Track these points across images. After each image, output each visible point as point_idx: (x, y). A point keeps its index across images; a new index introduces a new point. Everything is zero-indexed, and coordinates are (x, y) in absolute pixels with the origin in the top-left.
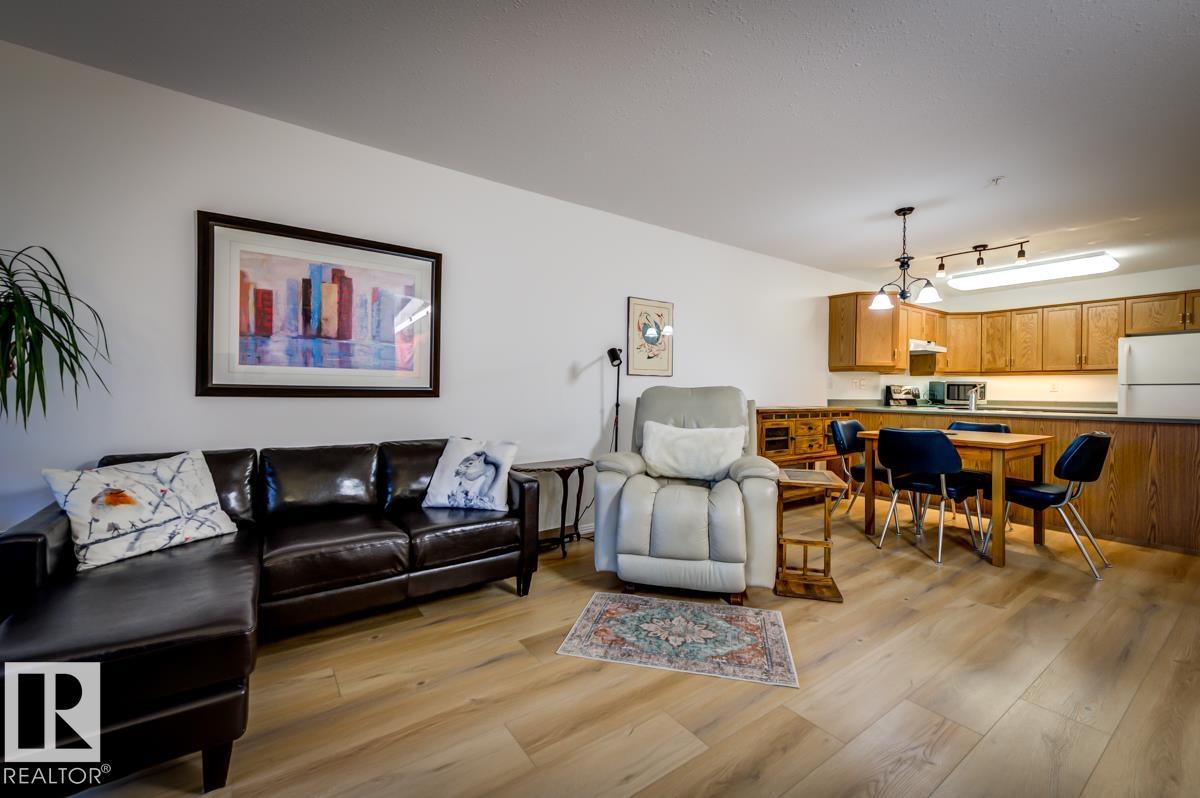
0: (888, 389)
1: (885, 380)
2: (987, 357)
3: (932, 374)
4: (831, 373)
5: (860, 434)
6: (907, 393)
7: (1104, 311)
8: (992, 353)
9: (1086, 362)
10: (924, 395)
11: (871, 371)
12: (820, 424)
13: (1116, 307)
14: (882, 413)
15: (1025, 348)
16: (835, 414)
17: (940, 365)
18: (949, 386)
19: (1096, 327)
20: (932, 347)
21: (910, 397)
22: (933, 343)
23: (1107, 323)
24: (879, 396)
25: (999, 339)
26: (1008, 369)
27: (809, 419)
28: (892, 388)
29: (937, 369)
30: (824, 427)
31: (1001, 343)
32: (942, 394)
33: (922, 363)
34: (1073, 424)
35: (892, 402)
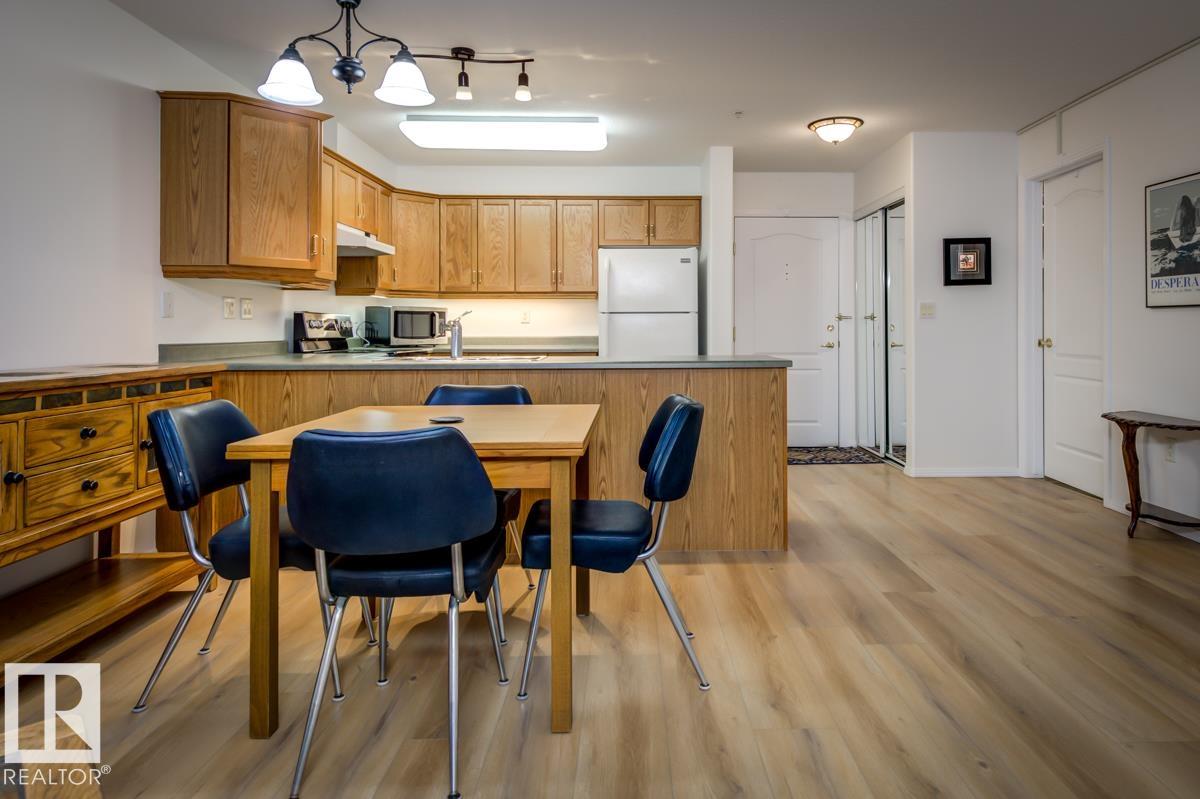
0: (298, 318)
1: (292, 302)
2: (448, 267)
3: (371, 291)
4: (166, 280)
5: (237, 450)
6: (330, 327)
7: (578, 212)
8: (453, 261)
9: (562, 282)
10: (359, 333)
11: (264, 279)
12: (126, 417)
13: (589, 208)
14: (288, 372)
15: (494, 257)
16: (172, 384)
17: (383, 279)
18: (397, 313)
19: (571, 233)
20: (373, 243)
21: (335, 334)
22: (373, 237)
23: (582, 231)
24: (279, 333)
25: (463, 241)
26: (474, 289)
27: (86, 409)
28: (306, 318)
29: (380, 285)
30: (136, 423)
31: (466, 248)
32: (386, 328)
33: (355, 271)
34: (598, 375)
35: (304, 346)
